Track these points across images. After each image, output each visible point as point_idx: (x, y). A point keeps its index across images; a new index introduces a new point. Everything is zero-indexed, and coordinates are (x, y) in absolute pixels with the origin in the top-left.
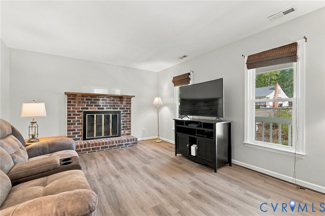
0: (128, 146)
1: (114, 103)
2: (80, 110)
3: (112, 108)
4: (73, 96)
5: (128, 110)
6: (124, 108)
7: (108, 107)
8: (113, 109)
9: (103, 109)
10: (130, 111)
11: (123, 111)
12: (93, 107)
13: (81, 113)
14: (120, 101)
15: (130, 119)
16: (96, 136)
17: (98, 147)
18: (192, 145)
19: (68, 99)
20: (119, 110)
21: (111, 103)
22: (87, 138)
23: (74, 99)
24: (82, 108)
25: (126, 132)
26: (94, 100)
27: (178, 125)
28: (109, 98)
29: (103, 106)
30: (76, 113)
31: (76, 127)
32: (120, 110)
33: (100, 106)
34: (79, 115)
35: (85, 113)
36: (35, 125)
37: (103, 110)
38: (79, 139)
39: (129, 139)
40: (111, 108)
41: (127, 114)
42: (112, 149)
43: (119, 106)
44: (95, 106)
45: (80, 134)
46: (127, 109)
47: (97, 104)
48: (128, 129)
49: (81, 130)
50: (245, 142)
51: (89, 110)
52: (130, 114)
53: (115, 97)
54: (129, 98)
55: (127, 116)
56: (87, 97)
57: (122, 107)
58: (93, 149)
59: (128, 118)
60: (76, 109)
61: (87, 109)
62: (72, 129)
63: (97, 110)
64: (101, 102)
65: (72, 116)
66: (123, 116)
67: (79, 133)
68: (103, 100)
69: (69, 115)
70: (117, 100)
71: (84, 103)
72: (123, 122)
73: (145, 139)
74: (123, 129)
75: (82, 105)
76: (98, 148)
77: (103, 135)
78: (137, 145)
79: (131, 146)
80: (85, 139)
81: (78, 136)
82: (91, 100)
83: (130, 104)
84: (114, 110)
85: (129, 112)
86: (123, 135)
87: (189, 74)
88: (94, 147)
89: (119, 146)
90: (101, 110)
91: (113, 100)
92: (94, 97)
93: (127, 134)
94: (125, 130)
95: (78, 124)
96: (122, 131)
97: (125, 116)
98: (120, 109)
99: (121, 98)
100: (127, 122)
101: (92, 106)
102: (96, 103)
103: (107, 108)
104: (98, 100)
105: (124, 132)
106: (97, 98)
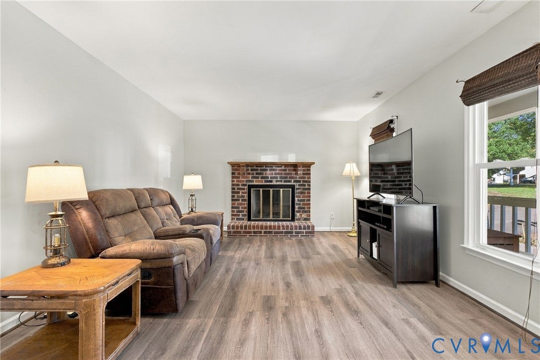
0: (300, 235)
1: (285, 174)
2: (245, 183)
3: (283, 181)
4: (237, 167)
5: (306, 184)
6: (300, 181)
7: (278, 179)
8: (285, 182)
9: (271, 181)
10: (309, 185)
11: (299, 185)
12: (260, 179)
13: (245, 187)
14: (295, 170)
15: (310, 197)
16: (263, 217)
17: (260, 230)
18: (373, 242)
19: (233, 169)
20: (292, 183)
21: (281, 174)
22: (252, 219)
23: (239, 170)
24: (247, 181)
25: (303, 216)
26: (261, 170)
27: (360, 209)
28: (278, 167)
29: (271, 178)
30: (240, 187)
31: (241, 204)
32: (295, 184)
33: (268, 177)
34: (244, 189)
35: (250, 187)
36: (193, 198)
37: (271, 184)
38: (243, 219)
39: (302, 226)
40: (281, 181)
41: (304, 189)
42: (278, 236)
43: (292, 178)
44: (262, 178)
45: (245, 213)
46: (304, 181)
47: (264, 175)
48: (306, 212)
49: (245, 208)
50: (465, 246)
51: (255, 183)
52: (309, 189)
53: (287, 165)
54: (308, 166)
55: (304, 193)
56: (252, 167)
57: (298, 179)
58: (255, 232)
59: (306, 195)
60: (241, 181)
61: (253, 181)
62: (236, 206)
63: (264, 183)
64: (269, 173)
65: (236, 190)
66: (299, 193)
67: (243, 211)
68: (270, 170)
69: (233, 189)
70: (289, 170)
71: (249, 174)
72: (298, 200)
73: (333, 229)
74: (298, 212)
75: (247, 177)
76: (261, 232)
77: (271, 217)
78: (314, 236)
79: (305, 236)
80: (249, 219)
81: (242, 215)
82: (257, 170)
83: (310, 174)
84: (285, 184)
85: (307, 187)
86: (299, 219)
87: (391, 121)
88: (256, 230)
89: (286, 233)
90: (269, 184)
91: (285, 170)
92: (260, 167)
93: (306, 219)
94: (301, 213)
95: (242, 200)
96: (298, 214)
97: (301, 193)
98: (294, 181)
99: (295, 166)
100: (304, 200)
101: (258, 178)
102: (262, 174)
103: (277, 181)
104: (266, 170)
105: (301, 215)
106: (264, 168)
